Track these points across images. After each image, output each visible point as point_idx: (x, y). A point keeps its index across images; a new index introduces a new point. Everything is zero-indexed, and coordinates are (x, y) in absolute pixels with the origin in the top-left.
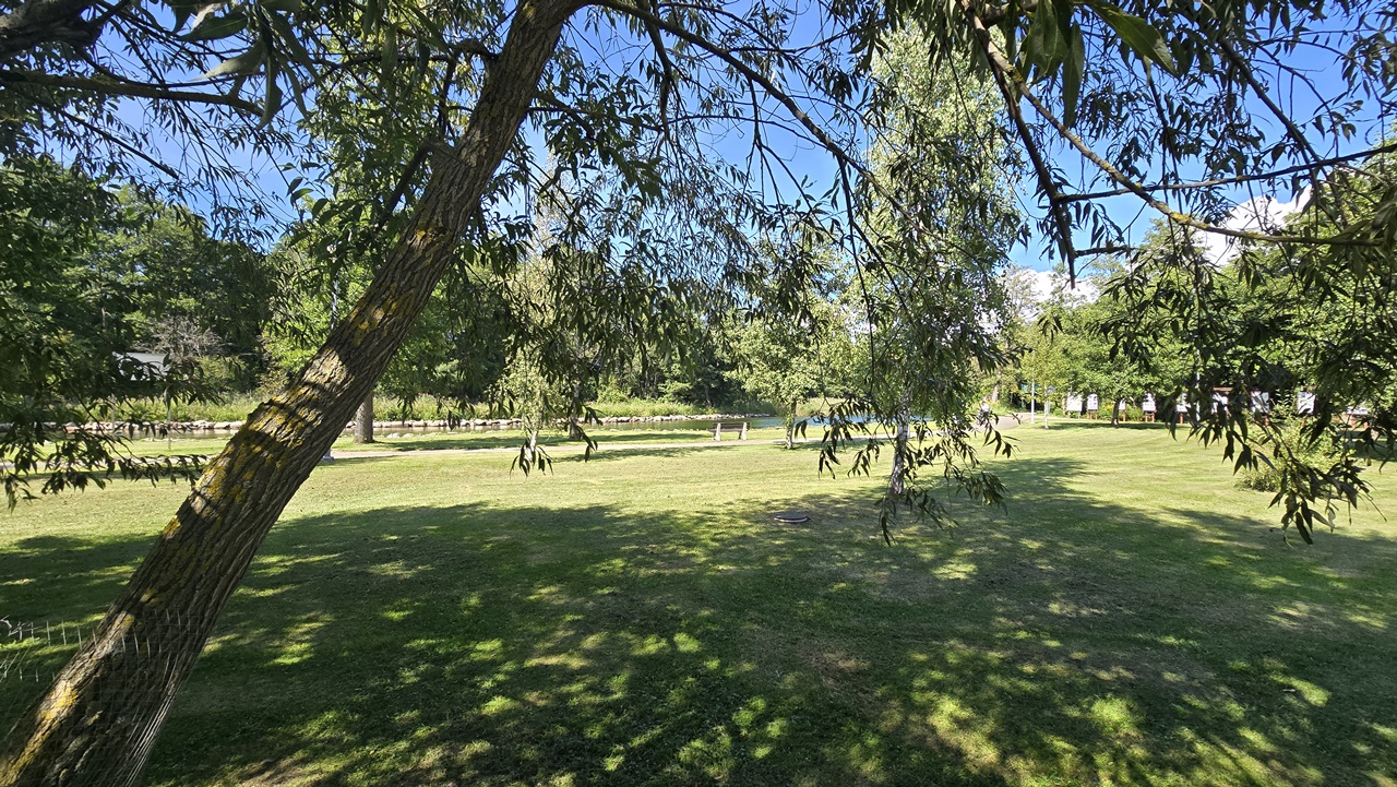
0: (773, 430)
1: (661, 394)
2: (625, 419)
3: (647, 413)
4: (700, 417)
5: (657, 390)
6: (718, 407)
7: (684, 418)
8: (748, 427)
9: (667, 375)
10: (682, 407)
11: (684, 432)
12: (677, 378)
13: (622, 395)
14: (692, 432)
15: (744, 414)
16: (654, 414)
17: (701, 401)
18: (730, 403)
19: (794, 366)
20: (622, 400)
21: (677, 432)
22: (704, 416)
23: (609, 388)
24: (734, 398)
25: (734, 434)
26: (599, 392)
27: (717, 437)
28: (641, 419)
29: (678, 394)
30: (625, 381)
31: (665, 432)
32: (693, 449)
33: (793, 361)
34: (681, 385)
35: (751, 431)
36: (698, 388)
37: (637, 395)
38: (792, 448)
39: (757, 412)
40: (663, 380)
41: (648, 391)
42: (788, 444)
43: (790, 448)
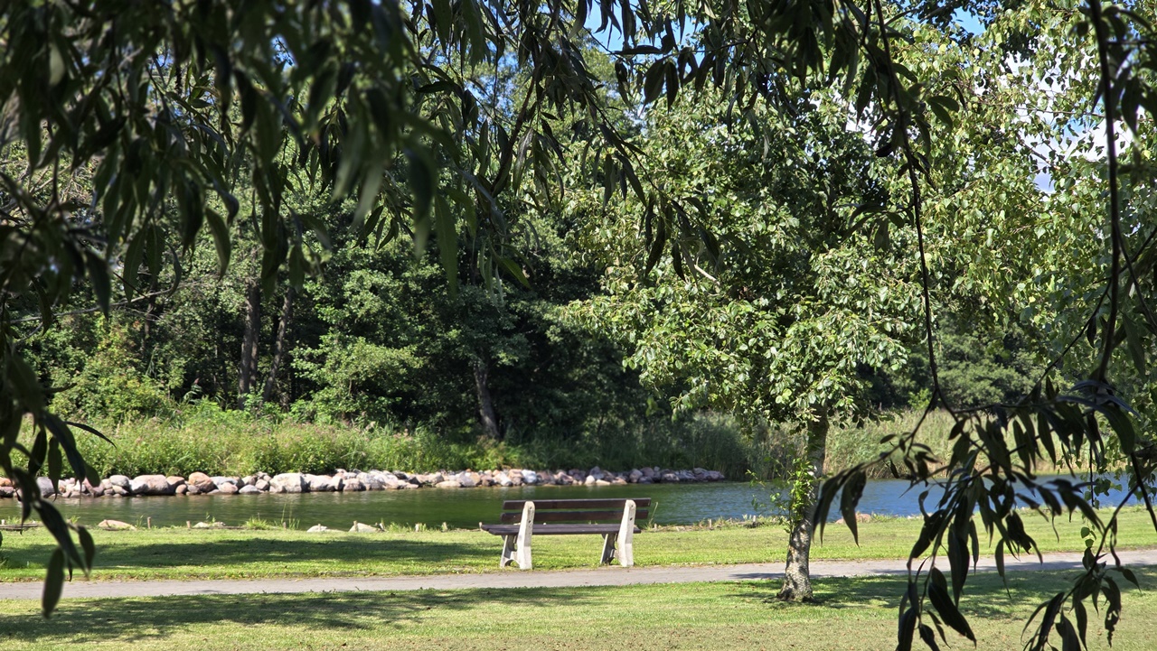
0: (738, 532)
1: (303, 388)
2: (158, 481)
3: (245, 461)
4: (451, 481)
5: (288, 373)
6: (523, 439)
7: (391, 481)
8: (642, 519)
9: (327, 312)
10: (381, 440)
11: (393, 534)
12: (362, 328)
13: (150, 389)
14: (421, 534)
15: (626, 468)
16: (275, 465)
17: (457, 415)
18: (569, 427)
19: (823, 284)
20: (148, 408)
21: (363, 531)
22: (470, 477)
23: (96, 362)
24: (587, 408)
25: (585, 544)
26: (59, 376)
27: (522, 556)
28: (224, 484)
29: (368, 387)
30: (163, 336)
31: (317, 533)
32: (430, 599)
33: (820, 262)
34: (379, 355)
35: (653, 534)
36: (447, 366)
37: (208, 390)
38: (809, 600)
39: (675, 461)
40: (310, 331)
41: (252, 377)
42: (795, 584)
43: (802, 597)
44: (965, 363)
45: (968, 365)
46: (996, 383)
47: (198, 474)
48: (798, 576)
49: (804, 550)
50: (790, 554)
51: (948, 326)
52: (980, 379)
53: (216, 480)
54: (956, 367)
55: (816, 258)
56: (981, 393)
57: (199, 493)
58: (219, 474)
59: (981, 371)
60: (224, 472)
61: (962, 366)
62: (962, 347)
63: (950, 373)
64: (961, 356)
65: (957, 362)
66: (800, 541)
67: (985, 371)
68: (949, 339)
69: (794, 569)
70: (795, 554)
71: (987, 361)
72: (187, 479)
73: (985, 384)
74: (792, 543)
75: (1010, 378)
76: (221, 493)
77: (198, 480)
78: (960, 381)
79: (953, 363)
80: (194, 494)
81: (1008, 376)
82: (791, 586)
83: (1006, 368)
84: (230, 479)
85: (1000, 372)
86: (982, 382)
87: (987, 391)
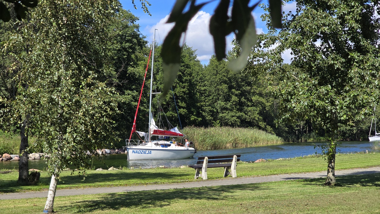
38: (336, 185)
42: (331, 180)
43: (334, 184)
44: (228, 111)
45: (229, 112)
46: (238, 117)
47: (6, 154)
48: (332, 177)
49: (333, 168)
50: (328, 170)
51: (222, 99)
52: (233, 116)
53: (12, 156)
54: (225, 112)
55: (351, 72)
56: (233, 121)
57: (7, 161)
58: (12, 154)
59: (233, 114)
60: (14, 153)
61: (227, 112)
62: (227, 106)
63: (224, 115)
64: (226, 109)
65: (226, 111)
66: (332, 165)
67: (235, 114)
68: (223, 103)
69: (331, 175)
70: (330, 170)
71: (235, 111)
72: (2, 156)
73: (235, 118)
74: (329, 166)
75: (242, 116)
76: (14, 160)
77: (6, 156)
78: (227, 117)
79: (224, 111)
80: (5, 161)
81: (242, 115)
82: (330, 180)
83: (241, 112)
84: (16, 155)
85: (239, 114)
86: (234, 117)
87: (235, 120)
